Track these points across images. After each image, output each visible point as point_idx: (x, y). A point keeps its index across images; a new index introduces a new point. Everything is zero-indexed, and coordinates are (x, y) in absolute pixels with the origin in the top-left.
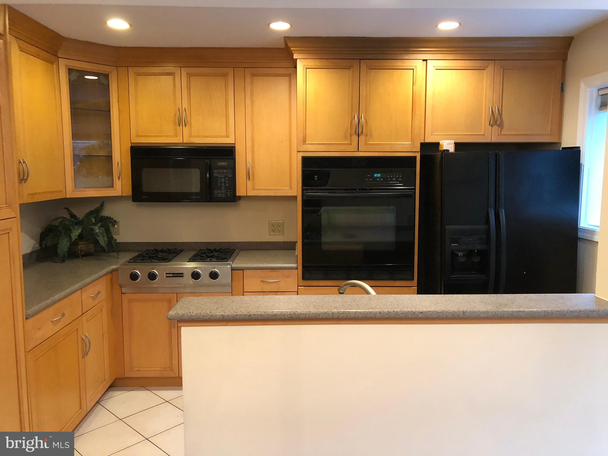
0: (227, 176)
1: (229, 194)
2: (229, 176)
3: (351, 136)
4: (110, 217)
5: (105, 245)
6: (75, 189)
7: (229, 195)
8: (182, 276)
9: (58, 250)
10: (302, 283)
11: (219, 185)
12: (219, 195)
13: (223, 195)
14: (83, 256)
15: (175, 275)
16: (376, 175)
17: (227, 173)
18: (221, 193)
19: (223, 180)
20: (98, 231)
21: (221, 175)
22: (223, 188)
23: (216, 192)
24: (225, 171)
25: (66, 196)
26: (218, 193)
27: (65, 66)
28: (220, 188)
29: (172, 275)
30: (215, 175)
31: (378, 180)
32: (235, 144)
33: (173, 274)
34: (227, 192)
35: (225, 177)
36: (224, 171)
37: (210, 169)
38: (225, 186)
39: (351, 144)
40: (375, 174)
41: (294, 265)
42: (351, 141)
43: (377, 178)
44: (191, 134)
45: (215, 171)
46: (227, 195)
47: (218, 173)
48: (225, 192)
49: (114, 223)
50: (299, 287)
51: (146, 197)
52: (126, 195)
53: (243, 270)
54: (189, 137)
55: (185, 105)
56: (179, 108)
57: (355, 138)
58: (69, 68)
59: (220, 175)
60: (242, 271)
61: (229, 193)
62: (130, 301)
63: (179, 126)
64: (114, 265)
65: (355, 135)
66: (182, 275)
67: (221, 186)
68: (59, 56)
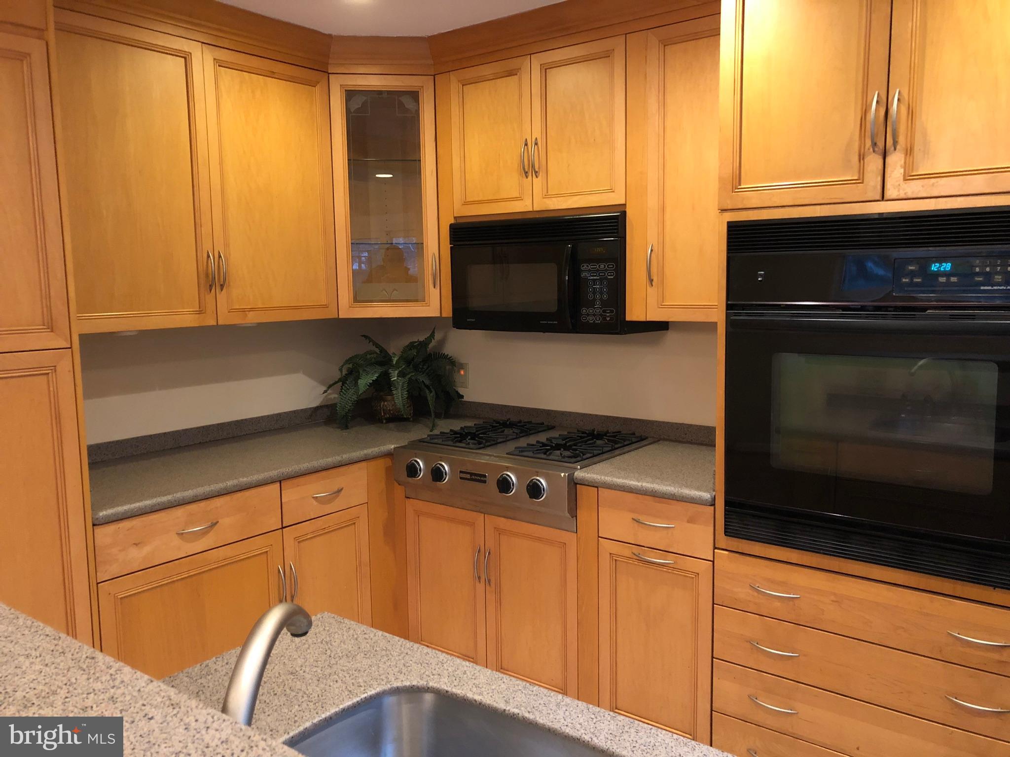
0: (606, 278)
1: (608, 317)
2: (609, 277)
3: (862, 157)
4: (448, 355)
5: (402, 405)
6: (354, 303)
7: (608, 319)
8: (485, 482)
9: (337, 407)
10: (723, 541)
11: (590, 297)
12: (591, 318)
13: (598, 319)
14: (390, 420)
15: (473, 477)
16: (938, 265)
17: (606, 270)
18: (594, 315)
19: (598, 286)
20: (395, 378)
21: (595, 276)
22: (598, 304)
23: (584, 311)
24: (602, 266)
25: (338, 316)
26: (590, 314)
27: (339, 86)
28: (592, 304)
29: (468, 476)
30: (583, 275)
31: (942, 280)
32: (625, 205)
33: (471, 474)
34: (604, 311)
35: (601, 280)
36: (599, 266)
37: (574, 262)
38: (601, 299)
39: (860, 180)
40: (935, 262)
41: (706, 496)
42: (862, 171)
43: (938, 274)
44: (547, 193)
45: (584, 267)
46: (605, 319)
47: (589, 271)
48: (601, 311)
49: (462, 366)
50: (716, 551)
51: (473, 320)
52: (446, 316)
53: (597, 487)
54: (544, 198)
55: (537, 133)
56: (526, 140)
57: (874, 162)
58: (346, 89)
59: (593, 276)
60: (596, 489)
61: (608, 315)
62: (418, 514)
63: (527, 178)
64: (393, 444)
65: (874, 154)
66: (485, 479)
67: (594, 300)
68: (329, 72)
